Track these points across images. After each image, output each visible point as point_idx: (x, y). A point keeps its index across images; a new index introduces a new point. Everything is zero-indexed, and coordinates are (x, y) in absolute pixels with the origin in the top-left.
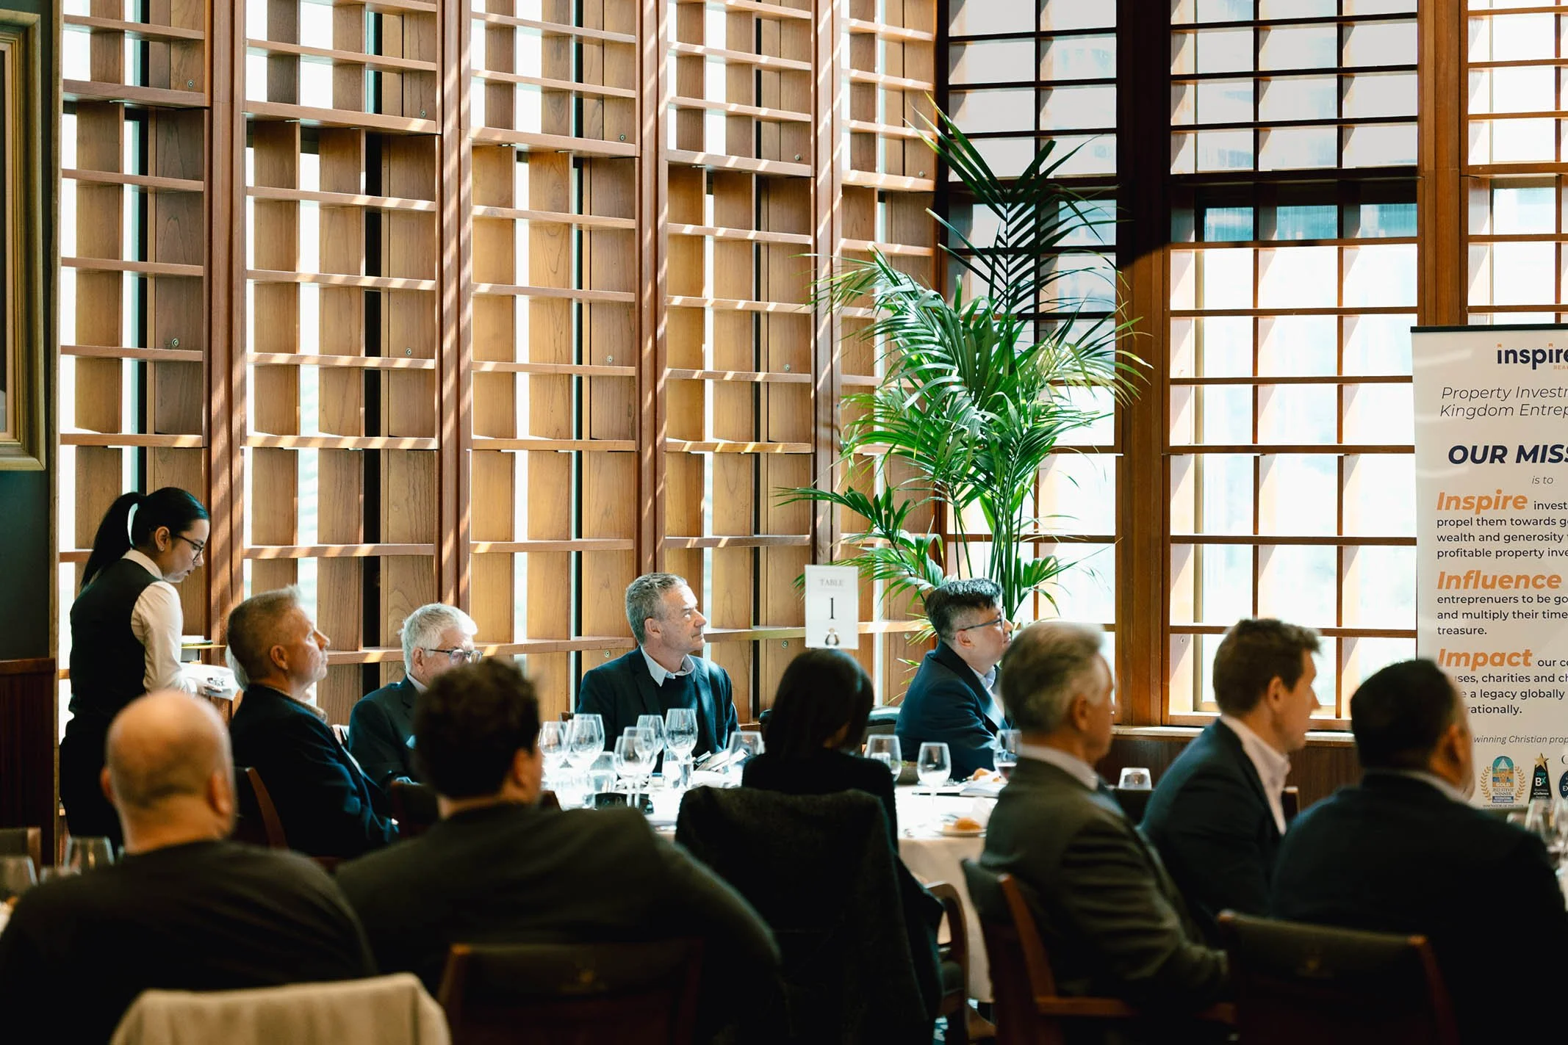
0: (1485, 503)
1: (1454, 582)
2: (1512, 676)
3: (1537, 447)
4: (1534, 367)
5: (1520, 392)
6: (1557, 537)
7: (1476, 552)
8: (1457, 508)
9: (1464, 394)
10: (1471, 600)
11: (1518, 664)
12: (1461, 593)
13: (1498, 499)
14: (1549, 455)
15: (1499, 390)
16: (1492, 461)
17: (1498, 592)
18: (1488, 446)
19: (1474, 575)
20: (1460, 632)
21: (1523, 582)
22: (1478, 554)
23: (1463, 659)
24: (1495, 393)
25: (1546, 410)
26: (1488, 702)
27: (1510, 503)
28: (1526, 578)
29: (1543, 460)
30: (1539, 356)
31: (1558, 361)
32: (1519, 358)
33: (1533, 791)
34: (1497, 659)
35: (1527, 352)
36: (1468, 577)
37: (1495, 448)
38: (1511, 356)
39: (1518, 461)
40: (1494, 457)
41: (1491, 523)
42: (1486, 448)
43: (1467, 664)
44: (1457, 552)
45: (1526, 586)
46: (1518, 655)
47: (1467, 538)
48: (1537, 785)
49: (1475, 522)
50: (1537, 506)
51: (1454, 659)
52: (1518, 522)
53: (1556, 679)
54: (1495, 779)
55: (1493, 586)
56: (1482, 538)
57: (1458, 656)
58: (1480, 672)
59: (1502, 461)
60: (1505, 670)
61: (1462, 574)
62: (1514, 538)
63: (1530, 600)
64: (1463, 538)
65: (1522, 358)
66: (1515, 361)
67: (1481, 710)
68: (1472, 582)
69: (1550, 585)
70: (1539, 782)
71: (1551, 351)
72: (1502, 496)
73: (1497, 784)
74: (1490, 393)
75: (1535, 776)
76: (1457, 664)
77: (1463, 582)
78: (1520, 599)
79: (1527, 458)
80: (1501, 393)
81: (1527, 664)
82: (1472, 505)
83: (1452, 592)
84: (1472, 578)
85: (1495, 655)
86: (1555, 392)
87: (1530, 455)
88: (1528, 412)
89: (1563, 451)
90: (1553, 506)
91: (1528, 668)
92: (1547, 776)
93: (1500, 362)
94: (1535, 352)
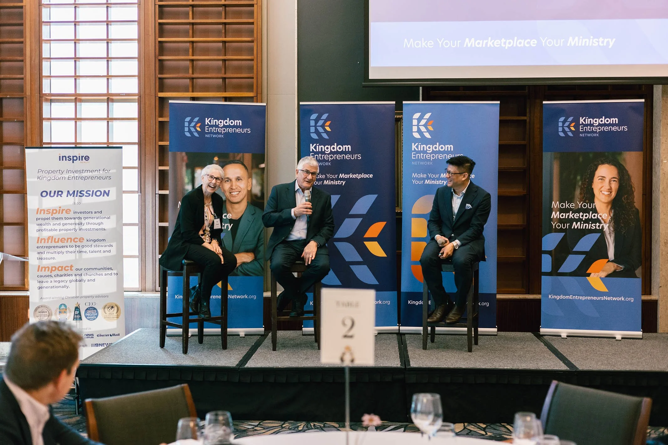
0: (55, 212)
1: (43, 241)
2: (66, 275)
3: (74, 191)
4: (73, 162)
5: (68, 171)
6: (82, 224)
8: (44, 213)
9: (46, 172)
10: (50, 247)
11: (68, 270)
12: (46, 245)
13: (60, 210)
14: (79, 194)
15: (60, 170)
17: (60, 244)
18: (56, 191)
19: (51, 238)
20: (46, 259)
21: (69, 240)
22: (52, 230)
23: (47, 269)
24: (58, 171)
25: (78, 178)
26: (57, 284)
27: (64, 212)
28: (71, 239)
29: (77, 196)
30: (75, 158)
31: (82, 160)
32: (67, 159)
33: (74, 316)
34: (60, 269)
35: (71, 157)
36: (48, 239)
37: (58, 192)
38: (64, 158)
39: (67, 196)
40: (58, 195)
41: (57, 219)
42: (55, 192)
43: (48, 271)
44: (44, 229)
45: (71, 242)
46: (68, 267)
47: (48, 224)
48: (76, 314)
49: (51, 219)
50: (75, 213)
51: (43, 269)
52: (68, 219)
53: (83, 275)
54: (60, 312)
55: (58, 242)
56: (54, 224)
57: (45, 268)
58: (54, 273)
59: (61, 196)
60: (63, 272)
61: (46, 238)
62: (66, 224)
63: (72, 247)
64: (46, 224)
65: (68, 159)
66: (66, 160)
67: (54, 287)
68: (50, 241)
69: (80, 241)
70: (77, 312)
71: (79, 156)
73: (61, 314)
74: (56, 171)
75: (75, 310)
76: (45, 271)
77: (46, 241)
78: (69, 246)
79: (71, 195)
80: (61, 171)
81: (71, 270)
82: (50, 213)
83: (43, 244)
84: (50, 239)
85: (59, 267)
86: (81, 171)
87: (72, 194)
88: (71, 179)
89: (84, 193)
90: (81, 213)
91: (72, 271)
92: (80, 310)
93: (60, 160)
94: (73, 157)
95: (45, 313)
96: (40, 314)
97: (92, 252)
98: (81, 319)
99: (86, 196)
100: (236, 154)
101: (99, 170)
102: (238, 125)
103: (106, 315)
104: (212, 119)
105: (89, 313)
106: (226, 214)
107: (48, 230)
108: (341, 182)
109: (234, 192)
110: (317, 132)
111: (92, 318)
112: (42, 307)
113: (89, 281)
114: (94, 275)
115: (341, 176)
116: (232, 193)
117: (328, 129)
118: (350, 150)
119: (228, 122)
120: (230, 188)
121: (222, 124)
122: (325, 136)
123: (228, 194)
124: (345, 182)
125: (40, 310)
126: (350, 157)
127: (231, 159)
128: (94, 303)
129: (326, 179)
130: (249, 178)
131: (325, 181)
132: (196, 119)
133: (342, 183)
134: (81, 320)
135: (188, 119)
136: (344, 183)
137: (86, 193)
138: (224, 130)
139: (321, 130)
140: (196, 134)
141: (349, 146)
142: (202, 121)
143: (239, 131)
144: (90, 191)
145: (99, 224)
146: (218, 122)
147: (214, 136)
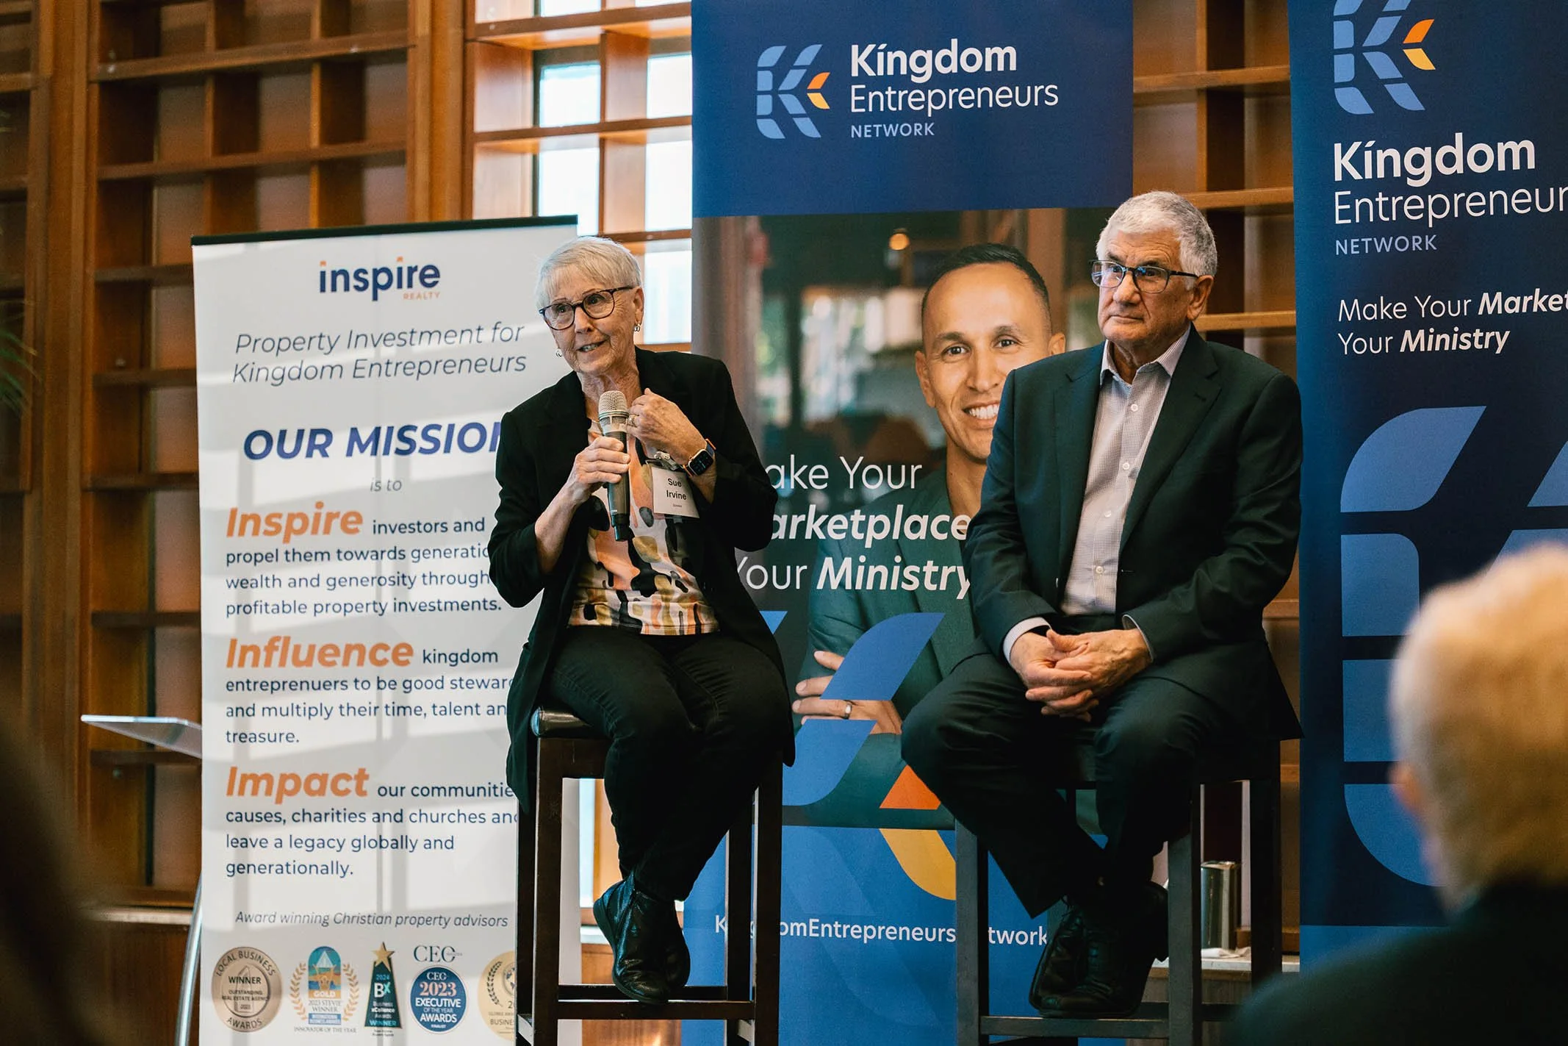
0: (297, 524)
1: (250, 655)
2: (338, 813)
3: (378, 430)
4: (375, 298)
5: (354, 339)
6: (407, 580)
7: (284, 606)
8: (256, 532)
9: (269, 345)
10: (276, 686)
11: (347, 792)
12: (261, 674)
13: (317, 516)
14: (396, 443)
15: (321, 336)
16: (309, 455)
18: (303, 430)
19: (280, 644)
20: (258, 738)
21: (355, 654)
22: (287, 609)
23: (263, 784)
24: (316, 341)
25: (392, 367)
26: (301, 856)
27: (336, 523)
28: (361, 648)
29: (386, 452)
30: (383, 279)
31: (410, 285)
32: (353, 282)
33: (370, 1005)
34: (315, 785)
35: (365, 272)
36: (271, 648)
37: (314, 433)
38: (340, 279)
39: (349, 453)
40: (312, 447)
41: (306, 557)
42: (300, 433)
43: (268, 792)
44: (255, 605)
45: (360, 663)
46: (347, 777)
47: (270, 583)
48: (376, 995)
49: (282, 556)
50: (378, 528)
51: (250, 784)
52: (349, 556)
53: (406, 816)
54: (313, 985)
55: (308, 662)
56: (294, 583)
57: (256, 779)
58: (289, 806)
59: (325, 454)
60: (328, 802)
61: (262, 644)
62: (342, 581)
63: (366, 685)
64: (264, 582)
65: (357, 283)
66: (347, 288)
67: (291, 869)
68: (276, 656)
69: (396, 660)
70: (382, 990)
71: (400, 270)
72: (324, 512)
73: (316, 993)
74: (307, 340)
75: (374, 980)
76: (255, 792)
77: (263, 655)
78: (351, 684)
79: (362, 449)
80: (325, 342)
81: (361, 792)
82: (278, 527)
83: (248, 673)
84: (276, 648)
85: (312, 777)
86: (404, 339)
87: (367, 443)
88: (365, 373)
89: (416, 436)
90: (401, 528)
91: (362, 799)
92: (392, 981)
93: (323, 289)
94: (376, 273)
95: (256, 987)
96: (233, 986)
97: (445, 711)
98: (396, 1020)
99: (422, 451)
100: (992, 214)
101: (479, 329)
102: (1001, 67)
103: (497, 1008)
104: (883, 46)
105: (430, 996)
106: (946, 518)
107: (269, 609)
108: (1489, 335)
109: (985, 405)
110: (1366, 80)
111: (443, 1018)
112: (241, 955)
113: (429, 844)
114: (452, 818)
115: (1490, 303)
116: (973, 412)
117: (1420, 59)
118: (1531, 165)
119: (956, 58)
120: (965, 382)
121: (928, 68)
122: (1405, 97)
123: (954, 416)
124: (1507, 333)
125: (233, 970)
126: (1529, 200)
127: (970, 240)
128: (448, 950)
129: (1415, 321)
130: (1053, 334)
131: (1408, 334)
132: (808, 55)
133: (1493, 340)
134: (399, 1025)
135: (771, 56)
136: (1501, 344)
137: (425, 436)
138: (937, 100)
139: (1382, 66)
140: (807, 127)
141: (1528, 145)
142: (835, 62)
143: (1003, 101)
144: (438, 427)
145: (473, 579)
146: (906, 61)
147: (891, 130)
